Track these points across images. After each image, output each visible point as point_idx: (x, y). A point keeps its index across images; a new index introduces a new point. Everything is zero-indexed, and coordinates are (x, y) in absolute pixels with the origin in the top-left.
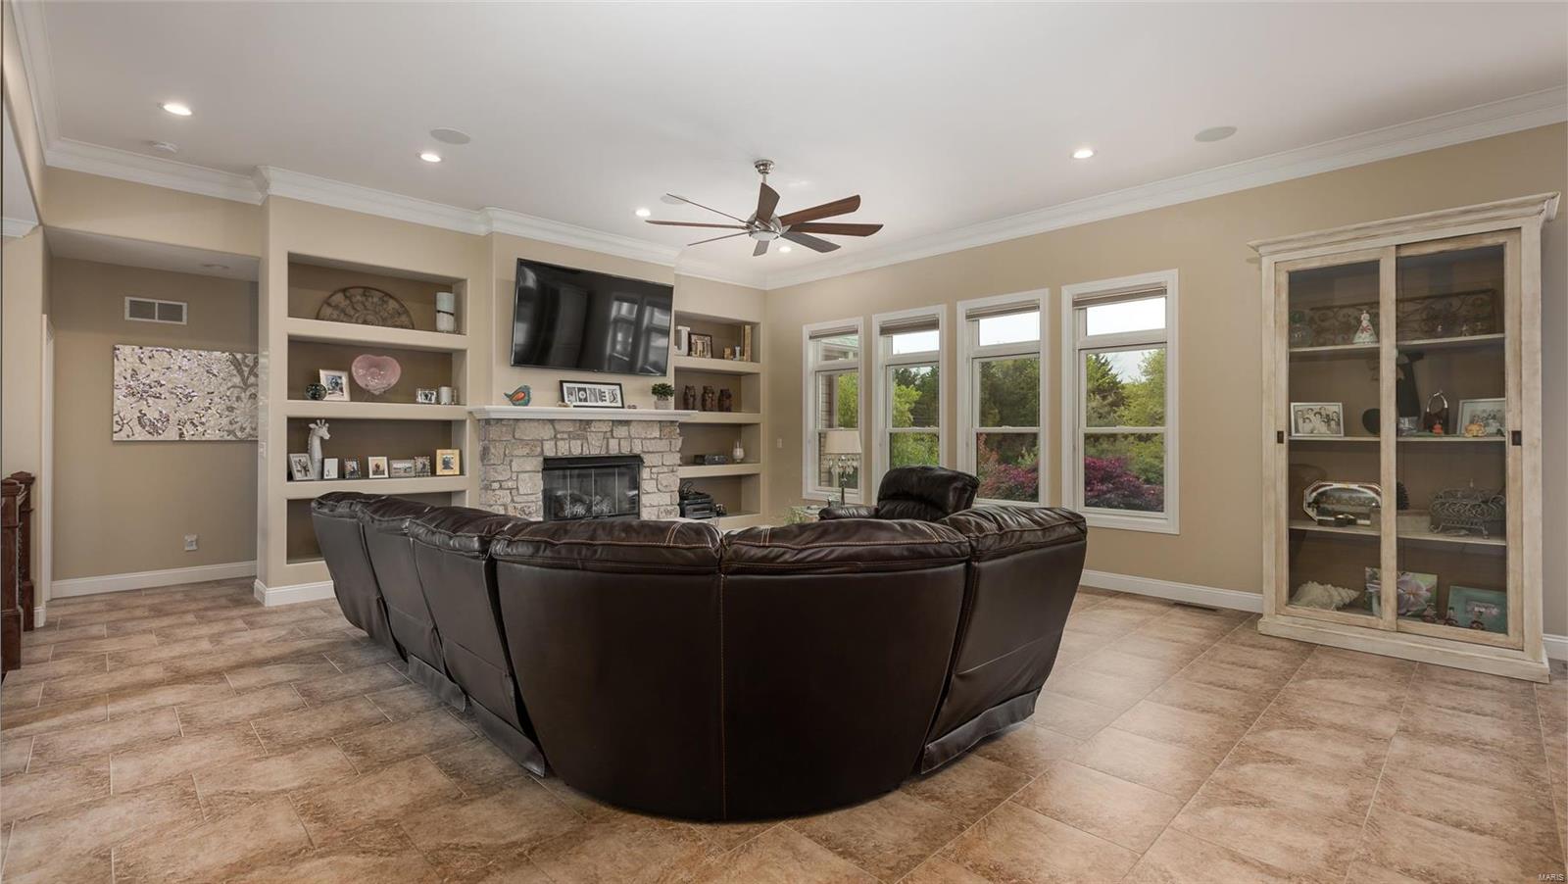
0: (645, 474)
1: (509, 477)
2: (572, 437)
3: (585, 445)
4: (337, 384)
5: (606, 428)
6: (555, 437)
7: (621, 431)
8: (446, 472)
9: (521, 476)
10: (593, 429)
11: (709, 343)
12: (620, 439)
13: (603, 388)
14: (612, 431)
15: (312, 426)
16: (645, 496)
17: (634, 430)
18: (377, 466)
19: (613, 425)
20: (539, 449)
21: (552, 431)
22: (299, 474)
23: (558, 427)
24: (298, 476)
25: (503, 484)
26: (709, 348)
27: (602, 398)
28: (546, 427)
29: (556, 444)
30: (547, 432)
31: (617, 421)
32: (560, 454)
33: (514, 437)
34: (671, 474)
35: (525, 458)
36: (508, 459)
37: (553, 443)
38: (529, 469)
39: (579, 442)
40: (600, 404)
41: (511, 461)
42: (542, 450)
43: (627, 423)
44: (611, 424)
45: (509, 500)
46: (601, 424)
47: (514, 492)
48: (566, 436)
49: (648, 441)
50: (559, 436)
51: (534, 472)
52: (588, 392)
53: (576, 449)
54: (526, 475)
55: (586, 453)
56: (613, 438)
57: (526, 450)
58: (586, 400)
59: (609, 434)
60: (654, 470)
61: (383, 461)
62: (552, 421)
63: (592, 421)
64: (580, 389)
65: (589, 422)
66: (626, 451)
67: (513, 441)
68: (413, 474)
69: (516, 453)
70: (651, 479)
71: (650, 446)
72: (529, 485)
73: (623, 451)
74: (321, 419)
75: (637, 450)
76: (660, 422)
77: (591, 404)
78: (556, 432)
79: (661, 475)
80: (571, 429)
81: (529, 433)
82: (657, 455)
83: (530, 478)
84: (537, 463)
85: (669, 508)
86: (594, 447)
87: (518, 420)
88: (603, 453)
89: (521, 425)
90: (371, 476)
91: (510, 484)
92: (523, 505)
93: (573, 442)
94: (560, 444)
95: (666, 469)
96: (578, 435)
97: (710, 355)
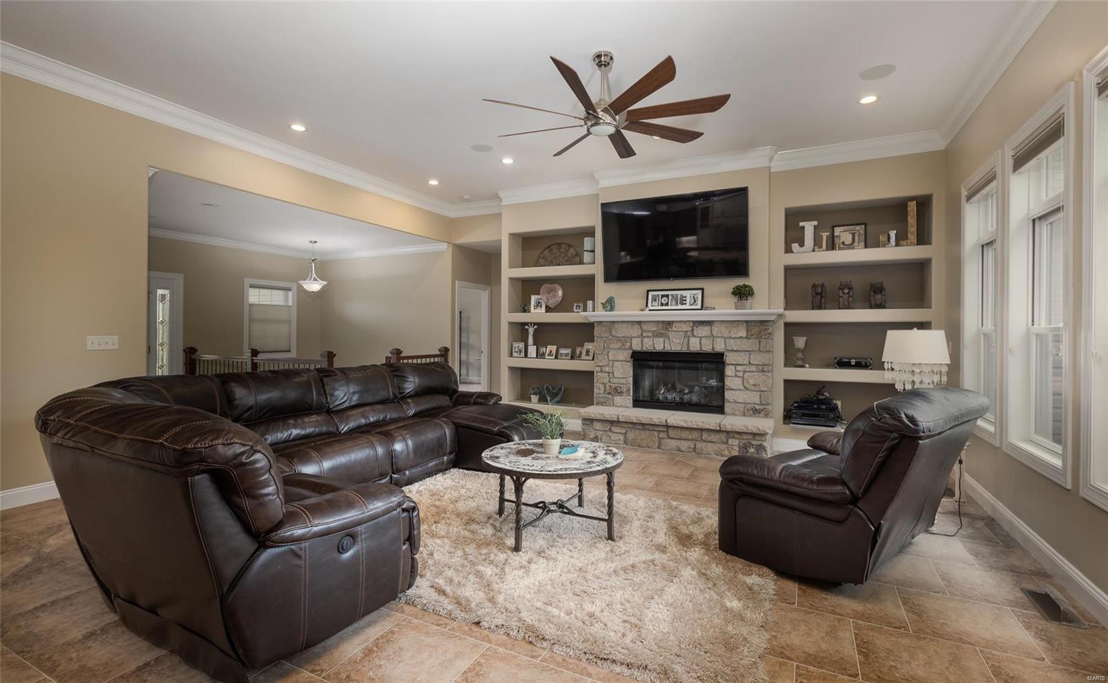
0: (729, 371)
1: (607, 363)
2: (657, 335)
3: (667, 342)
4: (539, 302)
5: (686, 328)
6: (642, 335)
7: (703, 331)
8: (587, 358)
9: (616, 363)
10: (674, 329)
11: (862, 232)
12: (701, 338)
13: (684, 293)
14: (693, 330)
15: (526, 327)
16: (728, 391)
17: (716, 330)
18: (551, 351)
19: (694, 326)
20: (629, 344)
21: (640, 330)
22: (516, 354)
23: (645, 327)
24: (515, 354)
25: (603, 368)
26: (863, 238)
27: (683, 301)
28: (634, 327)
29: (642, 341)
30: (635, 331)
31: (697, 321)
32: (644, 349)
33: (611, 334)
34: (760, 374)
35: (619, 351)
36: (606, 350)
37: (640, 339)
38: (621, 358)
39: (661, 340)
40: (680, 307)
41: (608, 352)
42: (631, 345)
43: (709, 323)
44: (691, 324)
45: (608, 380)
46: (680, 324)
47: (611, 374)
48: (650, 334)
49: (732, 341)
50: (644, 335)
51: (624, 361)
52: (670, 298)
53: (659, 345)
54: (619, 363)
55: (668, 348)
56: (694, 336)
57: (619, 345)
58: (667, 304)
59: (689, 334)
60: (739, 368)
61: (553, 348)
62: (639, 323)
63: (673, 322)
64: (663, 296)
65: (670, 323)
66: (707, 348)
67: (611, 337)
68: (570, 357)
69: (612, 346)
70: (736, 376)
71: (733, 344)
72: (621, 371)
73: (704, 349)
74: (531, 324)
75: (719, 347)
76: (747, 322)
77: (673, 308)
78: (643, 331)
79: (747, 374)
80: (655, 329)
81: (621, 332)
82: (742, 354)
83: (622, 366)
84: (628, 354)
85: (757, 407)
86: (675, 344)
87: (614, 322)
88: (685, 349)
89: (617, 326)
90: (546, 357)
91: (607, 369)
92: (617, 385)
93: (656, 340)
94: (646, 340)
95: (754, 368)
96: (661, 333)
97: (862, 244)
